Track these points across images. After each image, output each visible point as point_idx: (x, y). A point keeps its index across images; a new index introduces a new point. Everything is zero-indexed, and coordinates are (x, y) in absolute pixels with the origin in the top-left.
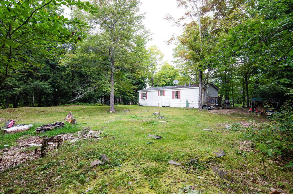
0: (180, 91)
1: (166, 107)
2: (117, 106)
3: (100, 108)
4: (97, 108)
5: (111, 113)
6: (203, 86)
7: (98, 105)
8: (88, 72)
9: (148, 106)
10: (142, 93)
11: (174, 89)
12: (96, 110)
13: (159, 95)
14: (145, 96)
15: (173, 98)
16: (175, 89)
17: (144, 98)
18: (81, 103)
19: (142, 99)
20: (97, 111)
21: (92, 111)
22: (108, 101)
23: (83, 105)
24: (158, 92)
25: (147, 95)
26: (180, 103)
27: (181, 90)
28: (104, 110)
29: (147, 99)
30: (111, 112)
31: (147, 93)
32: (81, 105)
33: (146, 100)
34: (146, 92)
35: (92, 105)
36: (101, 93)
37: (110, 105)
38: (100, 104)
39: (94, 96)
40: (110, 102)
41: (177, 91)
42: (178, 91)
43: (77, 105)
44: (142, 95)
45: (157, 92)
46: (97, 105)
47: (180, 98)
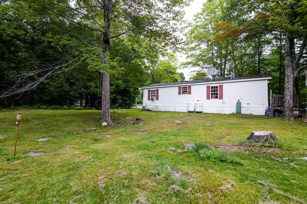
0: (221, 87)
1: (197, 112)
2: (116, 110)
3: (78, 115)
4: (73, 115)
5: (105, 126)
6: (296, 72)
7: (76, 109)
8: (55, 44)
9: (161, 111)
10: (149, 91)
11: (210, 83)
12: (69, 118)
13: (180, 93)
14: (154, 95)
15: (208, 98)
16: (213, 82)
17: (152, 99)
18: (44, 105)
19: (149, 99)
20: (71, 121)
21: (59, 123)
22: (96, 102)
23: (48, 108)
24: (180, 88)
25: (158, 93)
26: (222, 105)
27: (224, 85)
28: (87, 119)
29: (157, 99)
30: (105, 124)
31: (157, 90)
32: (43, 108)
33: (156, 101)
34: (155, 89)
35: (65, 109)
36: (80, 89)
37: (101, 109)
38: (79, 107)
39: (68, 93)
40: (100, 103)
41: (217, 87)
42: (217, 85)
43: (35, 109)
44: (149, 93)
45: (178, 88)
46: (73, 109)
47: (221, 98)
